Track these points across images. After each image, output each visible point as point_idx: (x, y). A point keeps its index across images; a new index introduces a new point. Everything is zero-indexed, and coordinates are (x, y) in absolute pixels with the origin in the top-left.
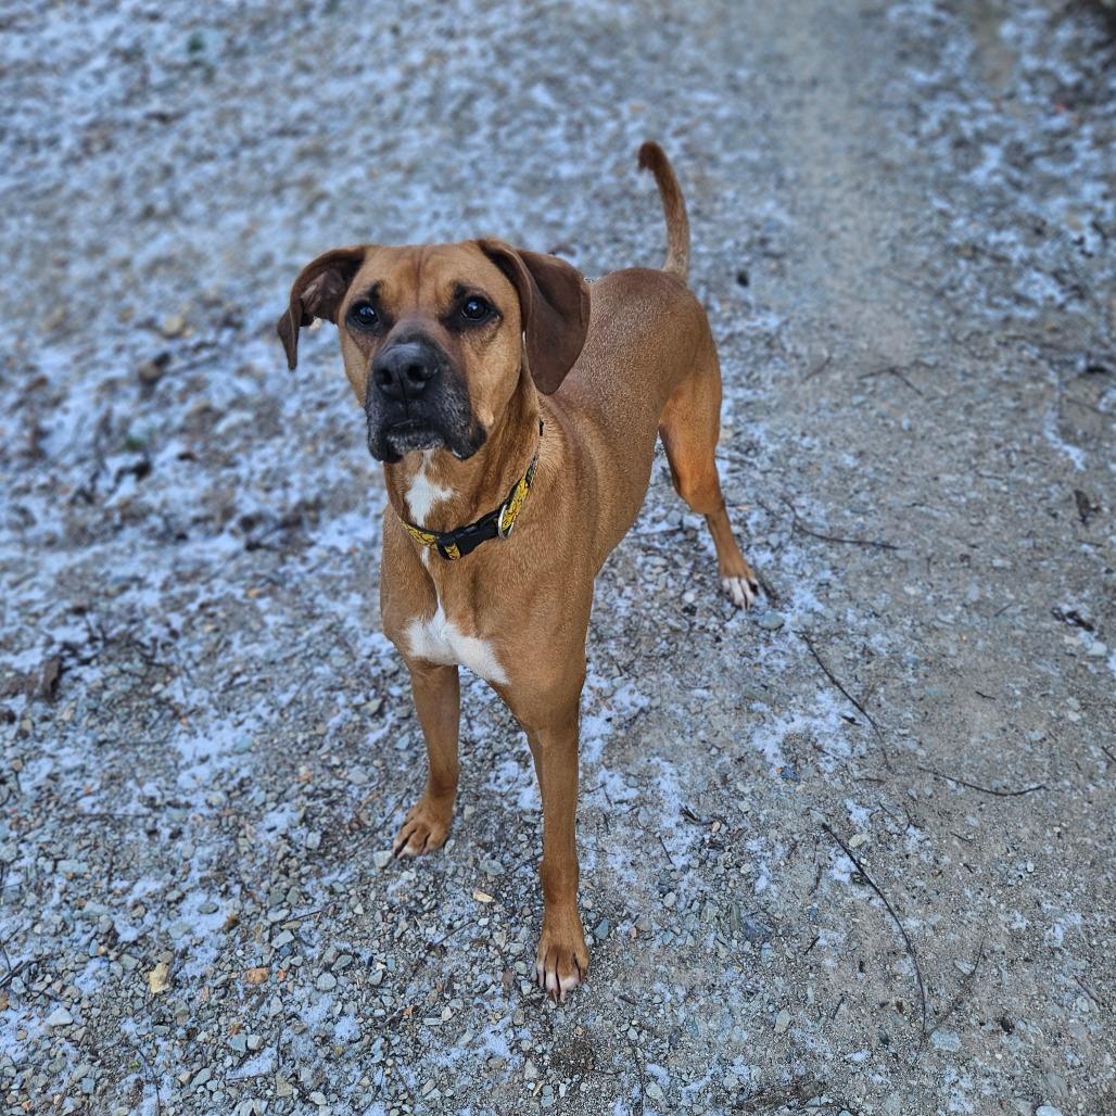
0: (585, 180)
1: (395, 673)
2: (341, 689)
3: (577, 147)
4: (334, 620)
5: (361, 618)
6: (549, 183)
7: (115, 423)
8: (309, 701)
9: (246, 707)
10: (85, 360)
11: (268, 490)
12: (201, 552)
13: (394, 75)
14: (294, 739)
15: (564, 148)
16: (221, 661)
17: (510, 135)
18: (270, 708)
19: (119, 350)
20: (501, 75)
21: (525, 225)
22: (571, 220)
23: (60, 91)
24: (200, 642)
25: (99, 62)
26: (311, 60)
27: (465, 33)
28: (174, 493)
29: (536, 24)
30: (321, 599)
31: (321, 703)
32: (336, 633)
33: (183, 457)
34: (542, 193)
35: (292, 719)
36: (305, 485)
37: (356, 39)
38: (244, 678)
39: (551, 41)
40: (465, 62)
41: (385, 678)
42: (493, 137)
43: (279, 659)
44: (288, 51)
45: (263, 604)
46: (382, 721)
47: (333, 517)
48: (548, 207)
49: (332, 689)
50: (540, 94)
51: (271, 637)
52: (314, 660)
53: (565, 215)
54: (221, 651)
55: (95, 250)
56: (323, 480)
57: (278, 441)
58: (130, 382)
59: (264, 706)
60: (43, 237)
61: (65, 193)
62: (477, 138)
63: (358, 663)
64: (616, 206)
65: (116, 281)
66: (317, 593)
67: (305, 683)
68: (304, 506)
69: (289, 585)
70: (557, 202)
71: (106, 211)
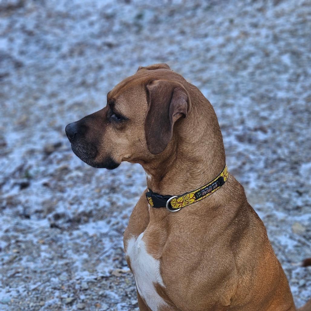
0: (289, 101)
1: (86, 290)
2: (59, 289)
3: (293, 85)
4: (70, 261)
5: (83, 264)
6: (270, 99)
7: (26, 168)
8: (42, 291)
9: (15, 286)
10: (26, 140)
11: (72, 204)
12: (32, 224)
13: (221, 40)
14: (28, 304)
15: (286, 84)
16: (15, 265)
17: (261, 74)
18: (25, 289)
19: (42, 138)
20: (271, 47)
21: (249, 116)
22: (273, 117)
23: (72, 28)
24: (9, 255)
25: (94, 18)
26: (188, 30)
27: (263, 26)
28: (33, 199)
29: (299, 27)
30: (70, 252)
31: (48, 293)
32: (69, 267)
33: (45, 185)
34: (264, 103)
35: (32, 296)
36: (89, 204)
37: (212, 23)
38: (20, 275)
39: (304, 36)
40: (257, 39)
41: (80, 291)
42: (252, 74)
43: (39, 271)
44: (179, 25)
45: (43, 247)
46: (70, 307)
47: (94, 221)
48: (264, 110)
49: (55, 288)
50: (286, 59)
51: (40, 261)
52: (53, 275)
53: (270, 115)
54: (16, 262)
55: (53, 95)
56: (97, 205)
57: (87, 185)
58: (40, 152)
59: (23, 288)
60: (35, 87)
61: (53, 70)
62: (245, 73)
63: (71, 281)
64: (299, 115)
65: (55, 109)
66: (69, 249)
67: (44, 283)
68: (84, 214)
69: (59, 243)
70: (270, 108)
71: (66, 80)
